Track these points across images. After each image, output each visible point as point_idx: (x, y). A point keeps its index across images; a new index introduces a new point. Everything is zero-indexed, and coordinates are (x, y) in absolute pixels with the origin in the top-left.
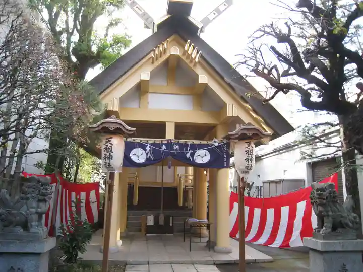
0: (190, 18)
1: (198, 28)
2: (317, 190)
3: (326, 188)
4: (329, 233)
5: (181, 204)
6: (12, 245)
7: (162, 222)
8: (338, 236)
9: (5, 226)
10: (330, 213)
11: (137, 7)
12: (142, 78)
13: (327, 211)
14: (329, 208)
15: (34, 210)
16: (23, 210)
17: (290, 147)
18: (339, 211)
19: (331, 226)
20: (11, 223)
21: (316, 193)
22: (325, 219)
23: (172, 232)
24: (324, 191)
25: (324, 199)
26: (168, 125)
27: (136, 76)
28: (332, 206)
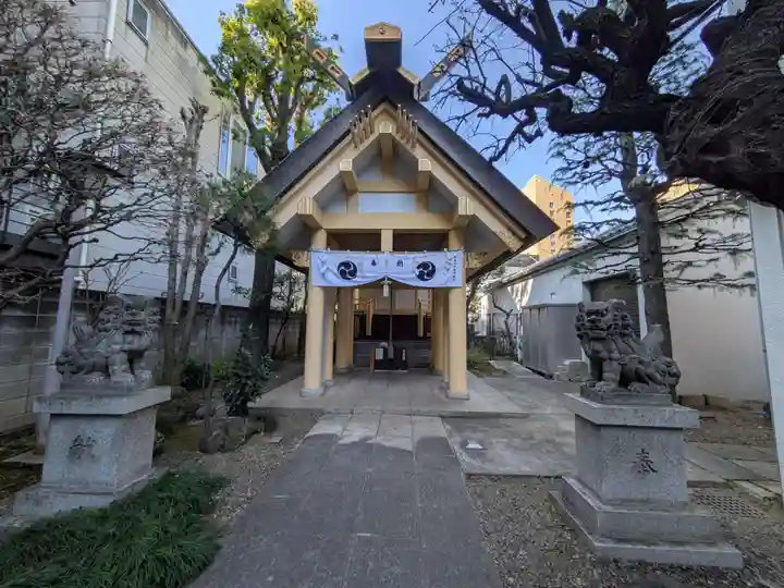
0: (401, 71)
1: (412, 85)
2: (589, 314)
3: (606, 310)
4: (613, 391)
5: (421, 334)
6: (73, 403)
7: (391, 355)
8: (630, 396)
9: (74, 373)
10: (616, 355)
11: (333, 68)
12: (341, 169)
13: (610, 352)
14: (614, 347)
15: (118, 347)
16: (101, 349)
17: (558, 263)
18: (634, 352)
19: (618, 378)
20: (80, 369)
21: (586, 318)
22: (606, 366)
23: (405, 368)
24: (603, 315)
25: (602, 329)
26: (383, 234)
27: (334, 166)
28: (620, 341)
